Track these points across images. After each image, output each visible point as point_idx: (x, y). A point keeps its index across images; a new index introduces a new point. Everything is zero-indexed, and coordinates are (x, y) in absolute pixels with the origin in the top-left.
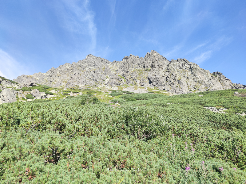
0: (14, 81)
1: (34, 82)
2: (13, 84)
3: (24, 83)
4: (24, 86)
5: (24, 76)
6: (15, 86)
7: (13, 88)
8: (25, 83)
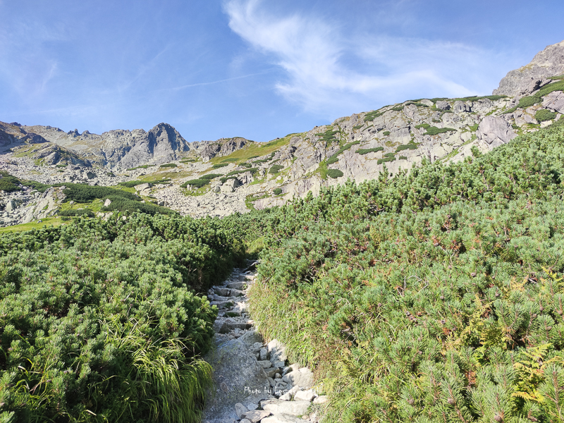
0: (494, 94)
1: (540, 76)
2: (496, 103)
3: (519, 90)
4: (522, 96)
5: (513, 73)
6: (501, 104)
7: (498, 110)
8: (523, 88)
